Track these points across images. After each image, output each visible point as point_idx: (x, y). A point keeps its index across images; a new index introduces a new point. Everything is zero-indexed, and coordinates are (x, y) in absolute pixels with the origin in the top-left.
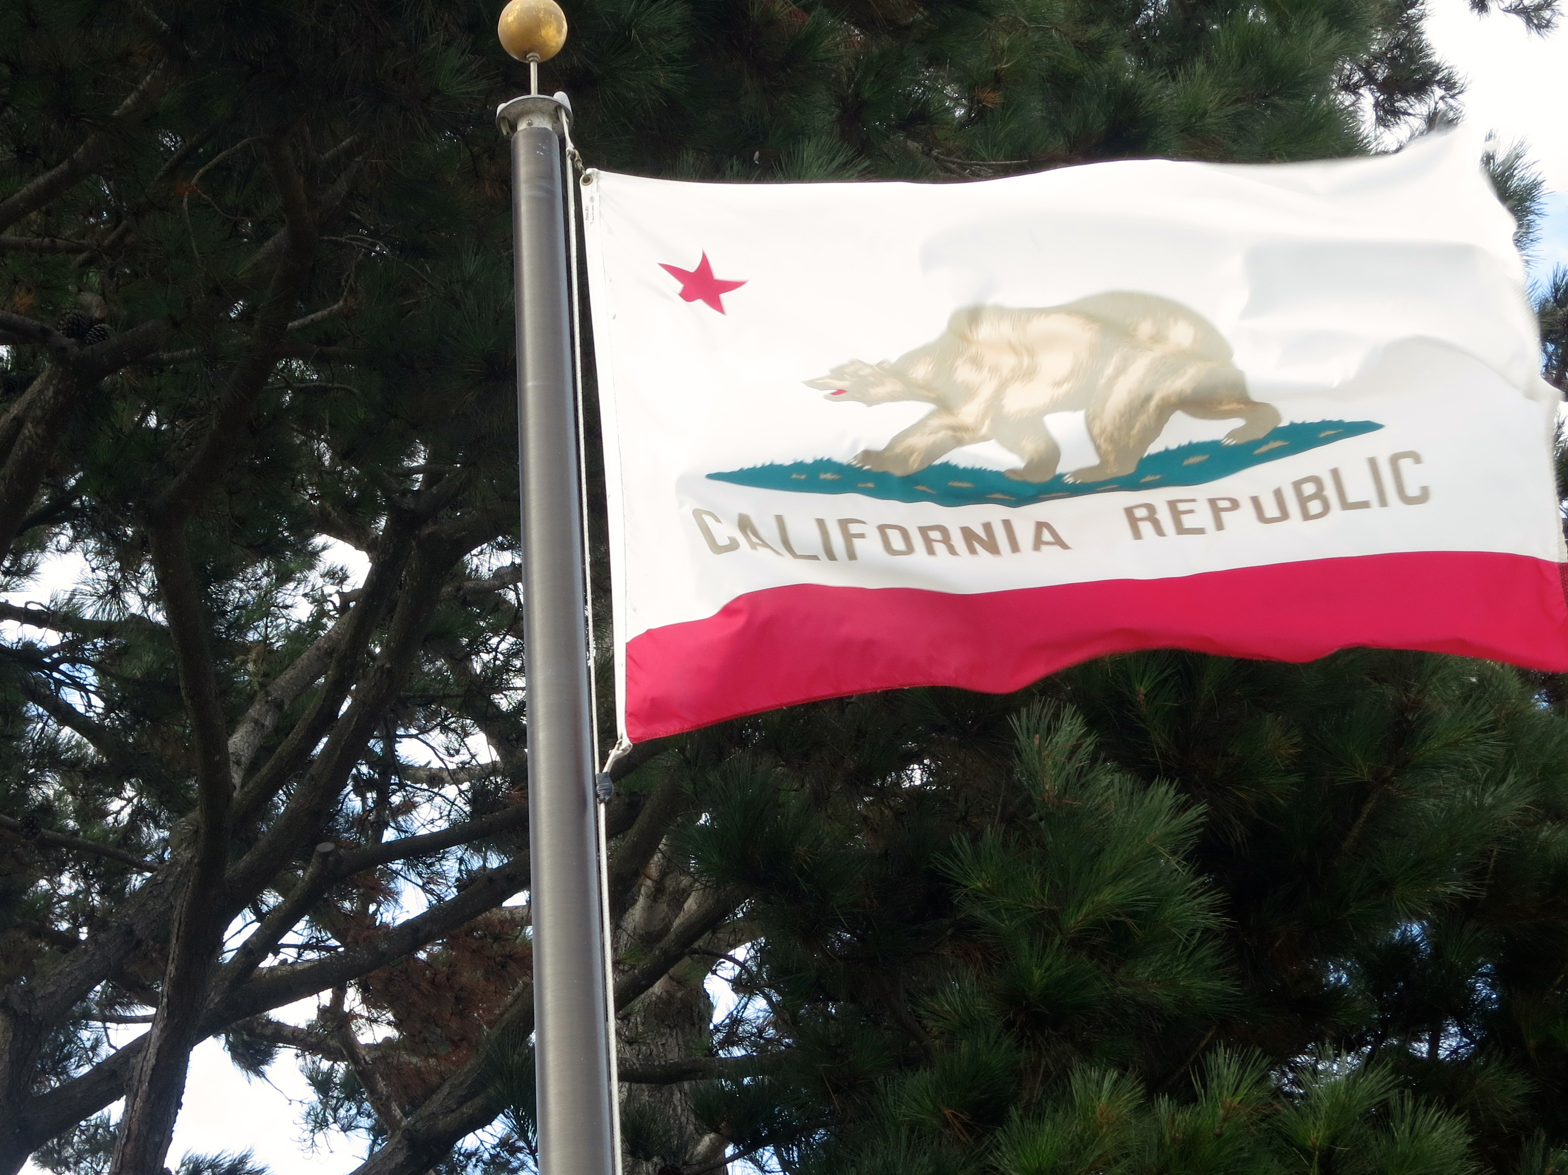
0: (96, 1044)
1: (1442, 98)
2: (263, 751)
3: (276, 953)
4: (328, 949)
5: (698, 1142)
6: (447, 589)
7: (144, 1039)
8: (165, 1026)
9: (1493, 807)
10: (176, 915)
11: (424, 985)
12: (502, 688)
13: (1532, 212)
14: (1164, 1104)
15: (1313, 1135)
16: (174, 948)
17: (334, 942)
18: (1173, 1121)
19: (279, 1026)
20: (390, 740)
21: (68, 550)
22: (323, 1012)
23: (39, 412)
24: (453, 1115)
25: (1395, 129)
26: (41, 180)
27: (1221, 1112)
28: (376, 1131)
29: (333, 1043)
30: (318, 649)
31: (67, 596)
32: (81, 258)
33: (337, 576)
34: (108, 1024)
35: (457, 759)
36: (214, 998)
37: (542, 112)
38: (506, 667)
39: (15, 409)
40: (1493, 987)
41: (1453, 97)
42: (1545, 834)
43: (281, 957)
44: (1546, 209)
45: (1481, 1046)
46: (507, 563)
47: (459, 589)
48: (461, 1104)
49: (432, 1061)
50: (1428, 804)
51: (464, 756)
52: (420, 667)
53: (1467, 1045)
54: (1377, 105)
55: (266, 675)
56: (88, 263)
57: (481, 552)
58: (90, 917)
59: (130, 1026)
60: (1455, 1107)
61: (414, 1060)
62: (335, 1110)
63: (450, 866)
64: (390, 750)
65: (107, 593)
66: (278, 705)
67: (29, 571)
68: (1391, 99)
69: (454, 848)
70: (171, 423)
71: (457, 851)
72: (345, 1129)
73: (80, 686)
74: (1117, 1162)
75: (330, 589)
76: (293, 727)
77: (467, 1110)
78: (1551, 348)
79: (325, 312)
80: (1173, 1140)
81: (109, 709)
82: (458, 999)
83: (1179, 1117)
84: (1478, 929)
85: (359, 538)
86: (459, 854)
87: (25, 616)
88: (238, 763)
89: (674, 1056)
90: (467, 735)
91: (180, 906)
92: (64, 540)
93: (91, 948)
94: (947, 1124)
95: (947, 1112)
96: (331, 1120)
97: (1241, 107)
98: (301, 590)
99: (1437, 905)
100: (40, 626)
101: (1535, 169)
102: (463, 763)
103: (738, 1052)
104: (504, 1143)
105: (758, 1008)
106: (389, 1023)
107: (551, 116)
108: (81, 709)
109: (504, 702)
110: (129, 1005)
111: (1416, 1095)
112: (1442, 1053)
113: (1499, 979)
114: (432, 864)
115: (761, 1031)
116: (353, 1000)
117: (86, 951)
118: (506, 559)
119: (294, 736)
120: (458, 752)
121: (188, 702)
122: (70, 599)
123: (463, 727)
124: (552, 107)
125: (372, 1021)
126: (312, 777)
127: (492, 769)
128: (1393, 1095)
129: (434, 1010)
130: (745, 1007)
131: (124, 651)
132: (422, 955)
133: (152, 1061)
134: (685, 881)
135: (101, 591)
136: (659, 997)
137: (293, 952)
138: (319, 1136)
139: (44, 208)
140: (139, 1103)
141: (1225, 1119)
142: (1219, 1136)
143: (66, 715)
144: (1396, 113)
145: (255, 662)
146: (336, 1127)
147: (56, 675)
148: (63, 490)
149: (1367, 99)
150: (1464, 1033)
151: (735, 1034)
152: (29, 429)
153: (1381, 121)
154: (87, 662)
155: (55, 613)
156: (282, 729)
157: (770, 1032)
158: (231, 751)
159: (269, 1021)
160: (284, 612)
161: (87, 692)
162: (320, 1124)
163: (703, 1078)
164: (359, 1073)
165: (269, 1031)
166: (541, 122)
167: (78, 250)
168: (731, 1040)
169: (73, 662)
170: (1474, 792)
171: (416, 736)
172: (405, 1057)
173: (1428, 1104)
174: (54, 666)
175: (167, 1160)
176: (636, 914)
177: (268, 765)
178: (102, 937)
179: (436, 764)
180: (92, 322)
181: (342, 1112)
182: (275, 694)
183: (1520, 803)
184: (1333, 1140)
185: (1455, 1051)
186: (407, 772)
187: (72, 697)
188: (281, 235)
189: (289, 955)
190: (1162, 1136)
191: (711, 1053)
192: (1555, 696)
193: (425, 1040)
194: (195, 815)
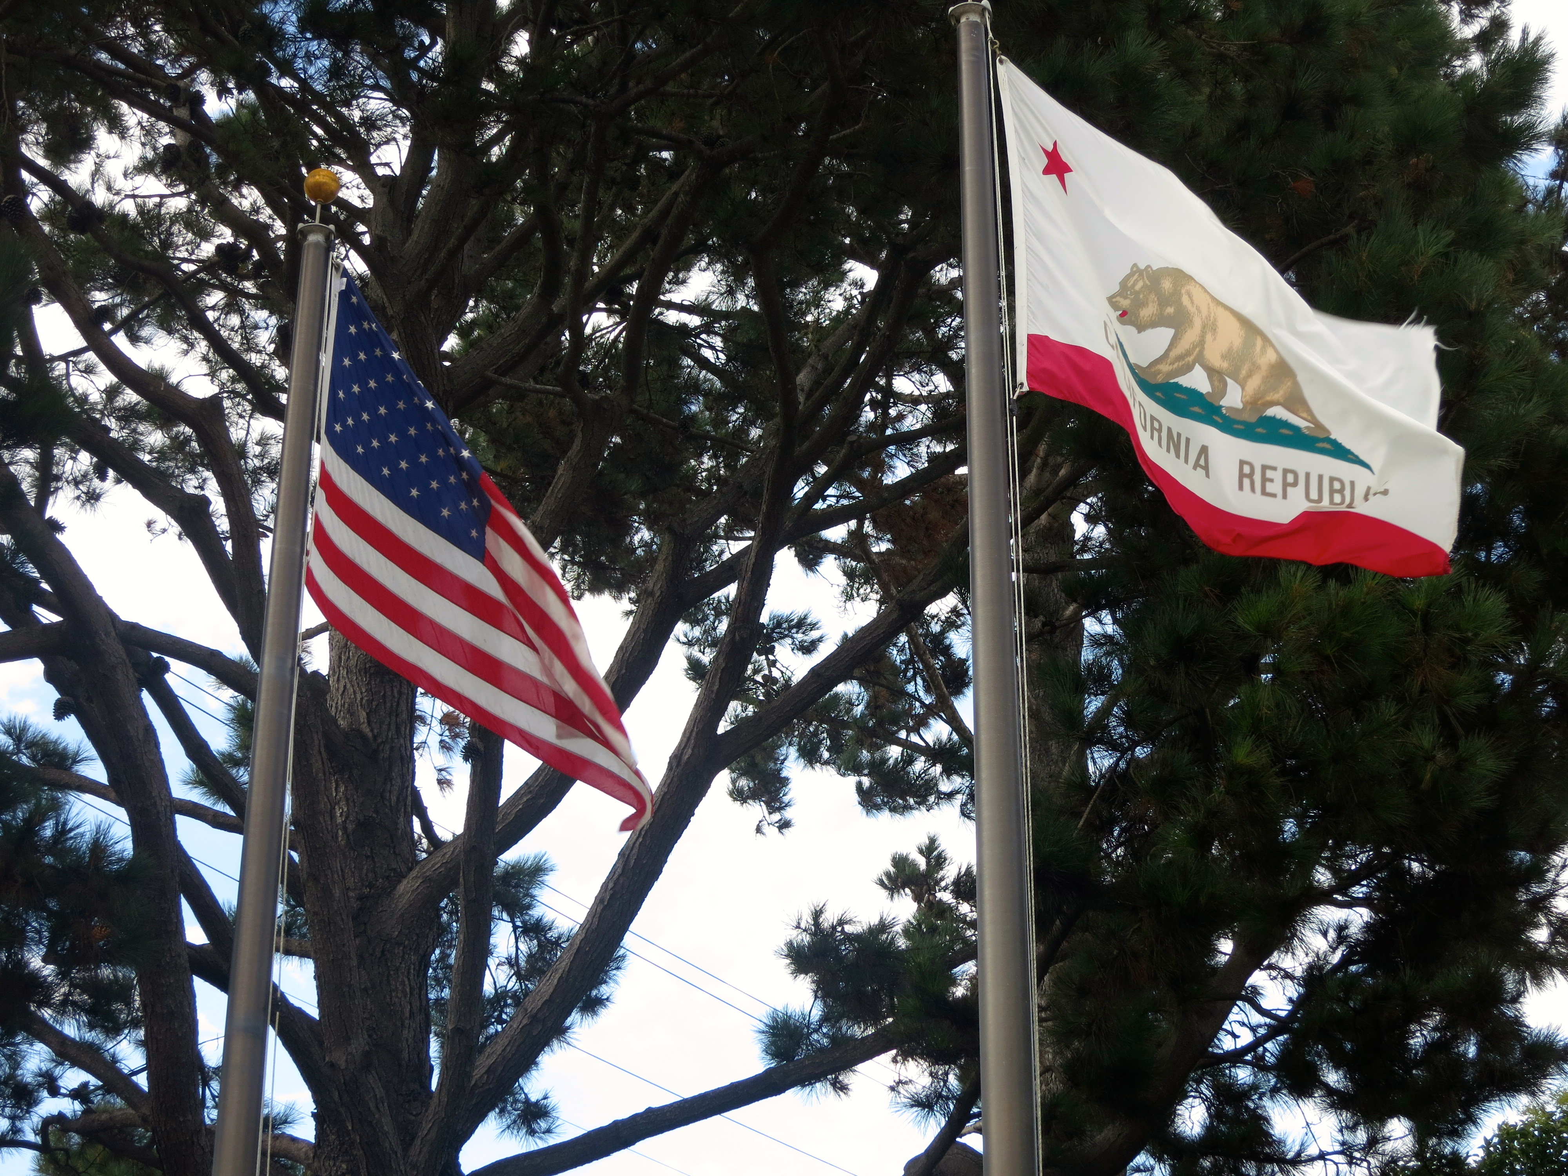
0: (722, 552)
1: (1498, 7)
2: (817, 383)
3: (824, 500)
4: (854, 498)
5: (1065, 609)
6: (921, 291)
7: (748, 547)
8: (760, 540)
9: (1524, 415)
10: (766, 477)
11: (908, 520)
12: (952, 348)
13: (1549, 71)
14: (1332, 584)
15: (1417, 603)
16: (766, 496)
17: (858, 494)
18: (1337, 593)
19: (827, 542)
20: (889, 378)
21: (704, 270)
22: (851, 533)
23: (687, 188)
24: (925, 591)
25: (1472, 26)
26: (688, 54)
27: (1365, 589)
28: (881, 602)
29: (858, 552)
30: (848, 324)
31: (704, 297)
32: (711, 101)
33: (859, 284)
34: (729, 542)
35: (927, 389)
36: (788, 524)
37: (975, 12)
38: (956, 336)
39: (675, 187)
40: (1522, 520)
41: (1504, 7)
42: (1554, 431)
43: (828, 502)
44: (1557, 69)
45: (1516, 553)
46: (957, 275)
47: (929, 290)
48: (929, 585)
49: (913, 563)
50: (1486, 413)
51: (931, 387)
52: (906, 336)
53: (1507, 552)
54: (1461, 12)
55: (819, 341)
56: (716, 104)
57: (941, 270)
58: (720, 480)
59: (740, 542)
60: (1499, 588)
61: (904, 562)
62: (858, 589)
63: (922, 450)
64: (889, 384)
65: (725, 292)
66: (825, 357)
67: (684, 282)
68: (1469, 9)
69: (924, 439)
70: (764, 197)
71: (925, 441)
72: (863, 600)
73: (712, 347)
74: (1304, 618)
75: (855, 292)
76: (833, 370)
77: (933, 588)
78: (1561, 152)
79: (852, 130)
80: (1337, 605)
81: (729, 360)
82: (927, 529)
83: (1341, 593)
84: (1514, 486)
85: (872, 262)
86: (927, 443)
87: (681, 308)
88: (802, 390)
89: (1053, 558)
90: (932, 375)
91: (769, 471)
92: (703, 264)
93: (718, 496)
94: (1207, 596)
95: (1207, 588)
96: (855, 595)
97: (1381, 11)
98: (838, 292)
99: (1490, 472)
100: (690, 314)
101: (1551, 46)
102: (931, 391)
103: (1087, 556)
104: (954, 611)
105: (1100, 531)
106: (888, 541)
107: (980, 14)
108: (713, 361)
109: (954, 355)
110: (741, 531)
111: (1477, 579)
112: (1493, 558)
113: (1527, 515)
114: (912, 449)
115: (1101, 544)
116: (868, 527)
117: (715, 497)
118: (955, 273)
119: (835, 374)
120: (927, 384)
121: (773, 354)
122: (707, 299)
123: (931, 370)
124: (981, 8)
125: (878, 539)
126: (844, 398)
127: (948, 395)
128: (1464, 579)
129: (914, 534)
130: (1092, 530)
131: (736, 329)
132: (908, 502)
133: (753, 560)
134: (1059, 459)
135: (723, 291)
136: (1045, 526)
137: (834, 500)
138: (849, 604)
139: (690, 71)
140: (745, 584)
141: (1367, 594)
142: (1364, 603)
143: (704, 363)
144: (1473, 16)
145: (812, 333)
146: (858, 599)
147: (699, 341)
148: (702, 234)
149: (1456, 9)
150: (1506, 546)
151: (1087, 546)
152: (681, 198)
153: (1464, 21)
154: (716, 334)
155: (698, 306)
156: (828, 371)
157: (1107, 545)
158: (798, 383)
159: (821, 539)
160: (829, 304)
161: (717, 351)
162: (849, 597)
163: (1069, 570)
164: (872, 569)
165: (821, 545)
166: (975, 18)
167: (710, 96)
168: (1084, 549)
169: (708, 333)
170: (1513, 407)
171: (903, 375)
172: (897, 559)
173: (1484, 585)
174: (698, 336)
175: (762, 616)
176: (1032, 477)
177: (820, 391)
178: (725, 489)
179: (917, 393)
180: (719, 137)
181: (862, 591)
182: (824, 351)
183: (1539, 414)
184: (1429, 606)
185: (1500, 557)
186: (900, 398)
187: (707, 353)
188: (825, 87)
189: (832, 501)
190: (1330, 604)
191: (1072, 556)
192: (1562, 354)
193: (909, 551)
194: (777, 420)
